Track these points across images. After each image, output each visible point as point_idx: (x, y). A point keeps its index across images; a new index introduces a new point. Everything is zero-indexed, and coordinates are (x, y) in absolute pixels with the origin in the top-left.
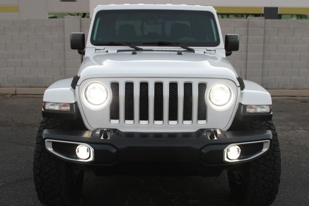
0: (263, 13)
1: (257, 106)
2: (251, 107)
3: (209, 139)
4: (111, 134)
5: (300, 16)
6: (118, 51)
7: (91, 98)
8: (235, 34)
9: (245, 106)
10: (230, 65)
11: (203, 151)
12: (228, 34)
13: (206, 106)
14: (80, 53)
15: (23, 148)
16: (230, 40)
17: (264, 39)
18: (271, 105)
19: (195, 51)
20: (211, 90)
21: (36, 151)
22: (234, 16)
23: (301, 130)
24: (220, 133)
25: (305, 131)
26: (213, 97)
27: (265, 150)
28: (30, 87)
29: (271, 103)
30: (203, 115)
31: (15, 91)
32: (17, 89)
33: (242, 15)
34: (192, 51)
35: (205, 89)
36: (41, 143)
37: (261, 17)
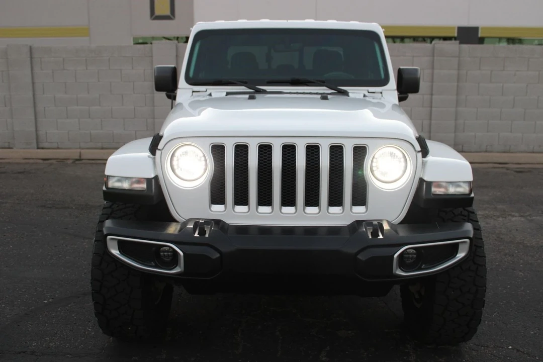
0: (456, 35)
1: (449, 184)
2: (438, 185)
3: (370, 237)
4: (211, 228)
5: (511, 41)
6: (228, 94)
7: (181, 170)
8: (413, 66)
9: (429, 184)
10: (405, 117)
11: (359, 257)
12: (401, 67)
13: (366, 183)
14: (169, 97)
15: (85, 244)
16: (405, 76)
17: (458, 74)
18: (472, 182)
19: (350, 94)
20: (374, 157)
21: (96, 254)
22: (412, 39)
23: (516, 216)
24: (389, 228)
25: (523, 219)
26: (378, 168)
27: (461, 255)
28: (102, 148)
29: (471, 179)
30: (360, 198)
31: (79, 154)
32: (83, 151)
33: (424, 39)
34: (345, 93)
35: (365, 156)
36: (102, 241)
37: (453, 41)
